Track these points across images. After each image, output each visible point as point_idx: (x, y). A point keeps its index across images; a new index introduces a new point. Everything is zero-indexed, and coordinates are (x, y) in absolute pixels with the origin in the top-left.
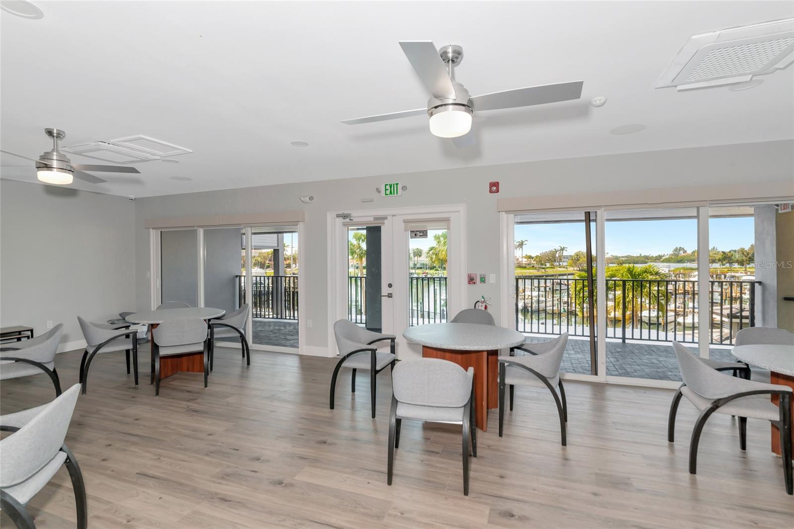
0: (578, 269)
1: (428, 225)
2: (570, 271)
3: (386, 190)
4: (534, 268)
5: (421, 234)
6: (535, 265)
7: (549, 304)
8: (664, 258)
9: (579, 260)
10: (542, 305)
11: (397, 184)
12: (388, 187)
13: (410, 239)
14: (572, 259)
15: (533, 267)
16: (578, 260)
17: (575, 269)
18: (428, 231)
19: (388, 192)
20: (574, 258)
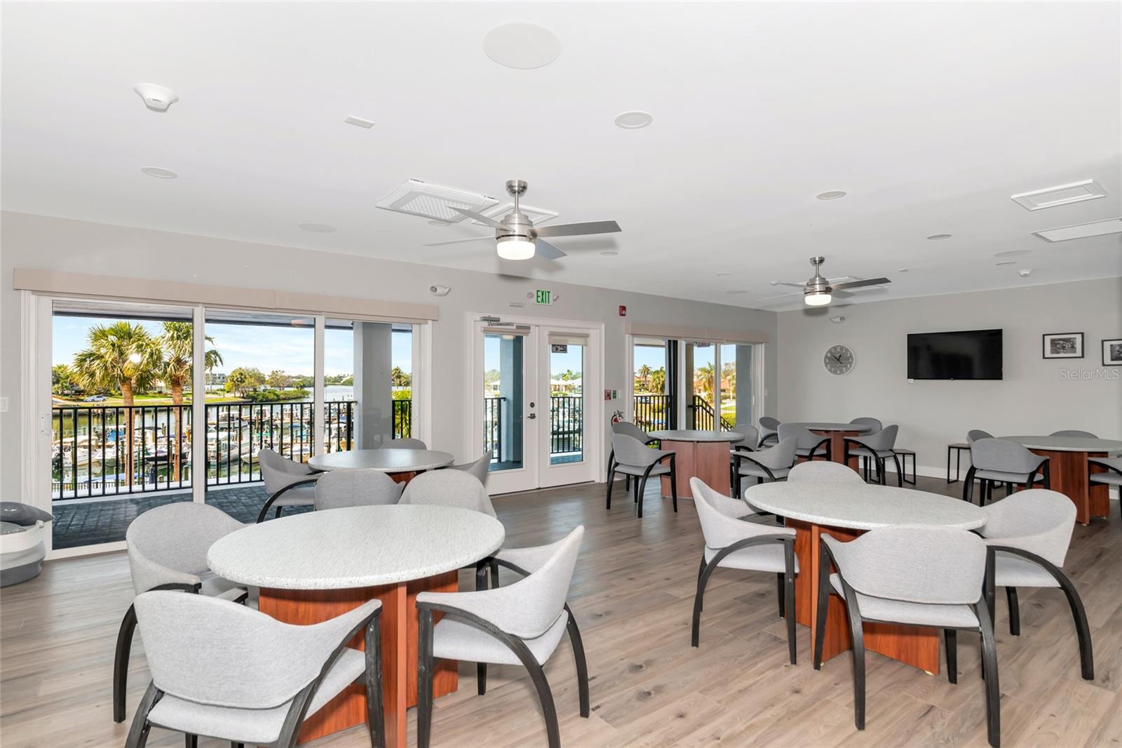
0: (242, 395)
1: (571, 340)
2: (228, 399)
3: (538, 296)
4: (161, 395)
5: (562, 349)
6: (165, 391)
7: (245, 449)
8: (344, 379)
9: (244, 382)
10: (235, 452)
11: (549, 292)
12: (540, 294)
13: (552, 354)
14: (233, 380)
15: (160, 392)
16: (242, 381)
17: (238, 395)
18: (568, 346)
19: (540, 299)
20: (235, 379)
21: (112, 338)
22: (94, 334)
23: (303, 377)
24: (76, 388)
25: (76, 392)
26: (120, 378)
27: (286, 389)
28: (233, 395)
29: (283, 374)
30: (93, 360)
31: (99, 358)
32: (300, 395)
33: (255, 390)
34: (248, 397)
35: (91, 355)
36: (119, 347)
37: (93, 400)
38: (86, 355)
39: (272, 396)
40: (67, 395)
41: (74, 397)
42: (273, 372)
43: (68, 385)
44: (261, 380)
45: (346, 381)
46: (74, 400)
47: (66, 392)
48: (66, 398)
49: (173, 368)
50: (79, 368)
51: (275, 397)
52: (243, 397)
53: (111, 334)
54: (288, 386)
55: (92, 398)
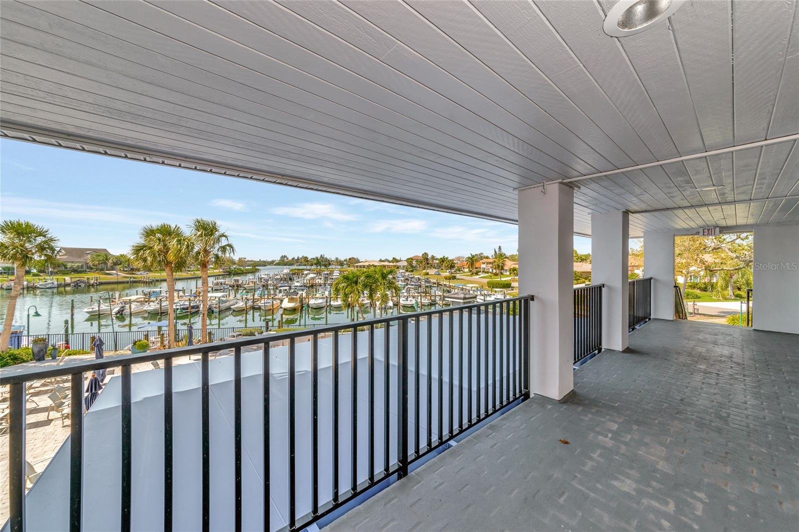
21: (158, 235)
22: (146, 232)
23: (254, 261)
24: (131, 267)
25: (131, 269)
26: (164, 263)
27: (247, 268)
28: (218, 271)
29: (245, 260)
30: (145, 250)
31: (150, 249)
32: (254, 271)
33: (230, 268)
34: (227, 272)
35: (144, 246)
36: (164, 241)
37: (141, 274)
38: (141, 246)
39: (239, 272)
40: (126, 271)
41: (130, 272)
42: (239, 259)
43: (127, 265)
44: (234, 263)
45: (277, 263)
46: (130, 274)
47: (125, 269)
48: (125, 272)
49: (202, 255)
50: (135, 256)
51: (241, 272)
52: (224, 272)
53: (158, 233)
54: (248, 266)
55: (140, 273)
